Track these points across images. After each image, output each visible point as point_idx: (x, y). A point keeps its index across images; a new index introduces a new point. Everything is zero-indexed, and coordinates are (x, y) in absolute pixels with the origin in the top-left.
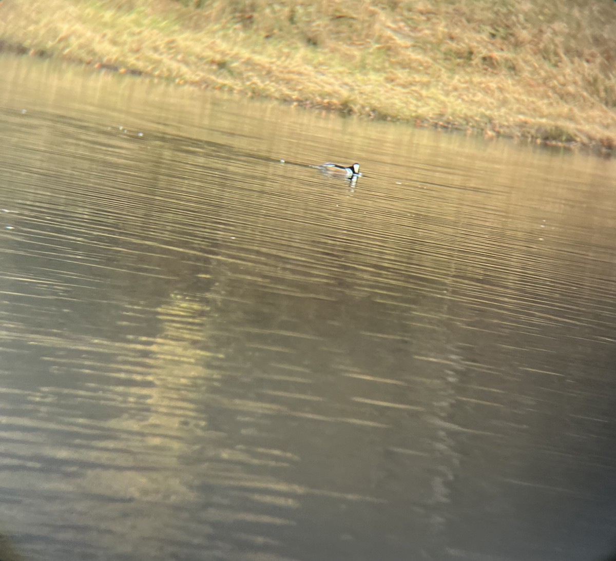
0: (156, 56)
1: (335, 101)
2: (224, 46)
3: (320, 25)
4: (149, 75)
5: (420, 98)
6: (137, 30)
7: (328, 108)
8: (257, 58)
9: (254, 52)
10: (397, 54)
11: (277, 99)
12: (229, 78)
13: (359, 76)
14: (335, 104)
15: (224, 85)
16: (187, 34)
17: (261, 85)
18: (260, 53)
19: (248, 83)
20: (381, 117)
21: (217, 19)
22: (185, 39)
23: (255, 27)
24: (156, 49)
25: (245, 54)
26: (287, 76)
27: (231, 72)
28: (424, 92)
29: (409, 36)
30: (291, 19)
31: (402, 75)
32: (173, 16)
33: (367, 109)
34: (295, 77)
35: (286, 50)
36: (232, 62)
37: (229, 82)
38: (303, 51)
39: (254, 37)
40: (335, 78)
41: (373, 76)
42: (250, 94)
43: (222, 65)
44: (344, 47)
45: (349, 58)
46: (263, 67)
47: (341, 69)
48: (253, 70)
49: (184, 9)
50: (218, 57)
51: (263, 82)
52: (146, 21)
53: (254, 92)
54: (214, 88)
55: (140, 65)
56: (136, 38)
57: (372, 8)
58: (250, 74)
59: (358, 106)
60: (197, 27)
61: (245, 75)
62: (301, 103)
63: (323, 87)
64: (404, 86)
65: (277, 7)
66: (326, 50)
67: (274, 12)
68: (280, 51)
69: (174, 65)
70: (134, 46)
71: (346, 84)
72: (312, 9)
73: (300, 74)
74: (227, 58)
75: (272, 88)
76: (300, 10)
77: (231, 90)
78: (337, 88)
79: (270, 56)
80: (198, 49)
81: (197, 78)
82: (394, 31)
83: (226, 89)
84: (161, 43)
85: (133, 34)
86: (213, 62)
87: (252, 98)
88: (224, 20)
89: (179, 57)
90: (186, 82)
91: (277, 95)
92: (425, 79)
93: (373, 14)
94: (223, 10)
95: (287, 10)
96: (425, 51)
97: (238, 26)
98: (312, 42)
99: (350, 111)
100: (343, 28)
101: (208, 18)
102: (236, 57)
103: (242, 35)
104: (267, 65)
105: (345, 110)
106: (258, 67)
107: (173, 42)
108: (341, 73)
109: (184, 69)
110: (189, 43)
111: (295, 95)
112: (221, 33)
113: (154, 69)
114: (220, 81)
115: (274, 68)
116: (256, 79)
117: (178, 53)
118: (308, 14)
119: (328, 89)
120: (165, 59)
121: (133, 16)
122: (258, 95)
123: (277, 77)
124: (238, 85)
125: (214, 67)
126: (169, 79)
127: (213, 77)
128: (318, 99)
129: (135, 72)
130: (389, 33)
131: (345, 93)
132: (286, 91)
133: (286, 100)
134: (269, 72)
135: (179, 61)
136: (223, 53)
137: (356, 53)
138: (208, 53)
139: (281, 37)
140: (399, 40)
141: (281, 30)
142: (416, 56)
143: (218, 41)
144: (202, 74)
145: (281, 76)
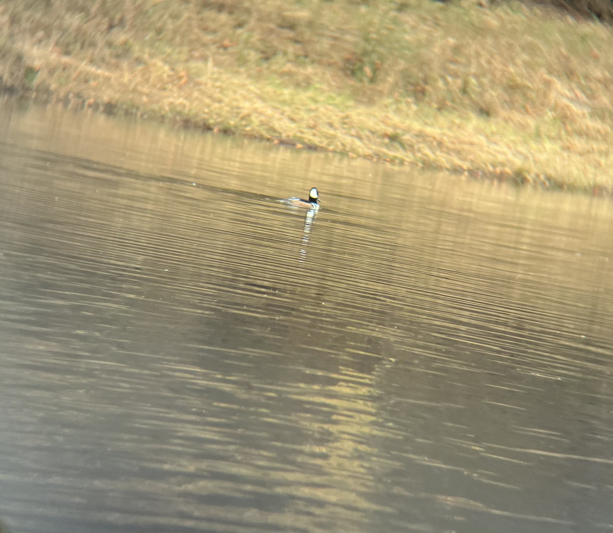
0: (332, 132)
1: (508, 170)
2: (396, 119)
3: (493, 95)
4: (324, 150)
5: (598, 165)
6: (313, 106)
7: (501, 178)
8: (429, 130)
9: (426, 124)
10: (573, 121)
11: (447, 169)
12: (401, 149)
13: (534, 145)
14: (508, 174)
15: (396, 157)
16: (362, 109)
17: (432, 156)
18: (432, 125)
19: (419, 155)
20: (557, 185)
21: (390, 94)
22: (359, 114)
23: (427, 99)
24: (331, 125)
25: (417, 126)
26: (458, 146)
27: (402, 145)
28: (603, 161)
29: (587, 105)
30: (464, 91)
31: (579, 143)
32: (348, 92)
33: (542, 177)
34: (466, 147)
35: (457, 121)
36: (403, 135)
37: (400, 154)
38: (475, 121)
39: (426, 109)
40: (509, 148)
41: (548, 145)
42: (420, 165)
43: (394, 138)
44: (517, 117)
45: (523, 127)
46: (434, 138)
47: (513, 138)
48: (425, 141)
49: (358, 85)
50: (390, 131)
51: (434, 153)
52: (321, 98)
53: (424, 162)
54: (386, 161)
55: (316, 141)
56: (313, 114)
57: (547, 77)
58: (421, 145)
59: (533, 175)
60: (371, 102)
61: (416, 147)
62: (473, 173)
63: (495, 156)
64: (581, 154)
65: (450, 79)
66: (500, 120)
67: (446, 83)
68: (452, 122)
69: (348, 140)
70: (311, 122)
71: (520, 153)
72: (485, 81)
73: (472, 144)
74: (399, 131)
75: (442, 158)
76: (473, 81)
77: (402, 162)
78: (510, 157)
79: (441, 128)
80: (371, 123)
81: (368, 152)
82: (572, 100)
83: (397, 161)
84: (336, 121)
85: (311, 110)
86: (386, 135)
87: (423, 169)
88: (396, 94)
89: (353, 132)
90: (359, 156)
91: (448, 166)
92: (603, 147)
93: (548, 84)
94: (396, 85)
95: (459, 82)
96: (603, 118)
97: (410, 100)
98: (485, 112)
99: (524, 180)
100: (518, 98)
101: (381, 94)
102: (408, 130)
103: (414, 107)
104: (438, 137)
105: (519, 179)
106: (428, 139)
107: (347, 117)
108: (514, 142)
109: (358, 143)
110: (362, 118)
111: (466, 165)
112: (394, 107)
113: (329, 144)
114: (392, 154)
115: (445, 138)
116: (427, 151)
117: (352, 127)
118: (481, 85)
119: (501, 158)
120: (339, 134)
121: (310, 93)
122: (429, 166)
123: (447, 148)
124: (408, 157)
125: (386, 140)
126: (343, 153)
127: (385, 150)
128: (491, 168)
129: (312, 148)
130: (565, 101)
131: (518, 162)
132: (457, 161)
133: (456, 170)
134: (440, 144)
135: (352, 136)
136: (395, 127)
137: (531, 122)
138: (382, 128)
139: (454, 109)
140: (575, 109)
141: (453, 101)
142: (593, 124)
143: (391, 115)
144: (374, 147)
145: (451, 146)
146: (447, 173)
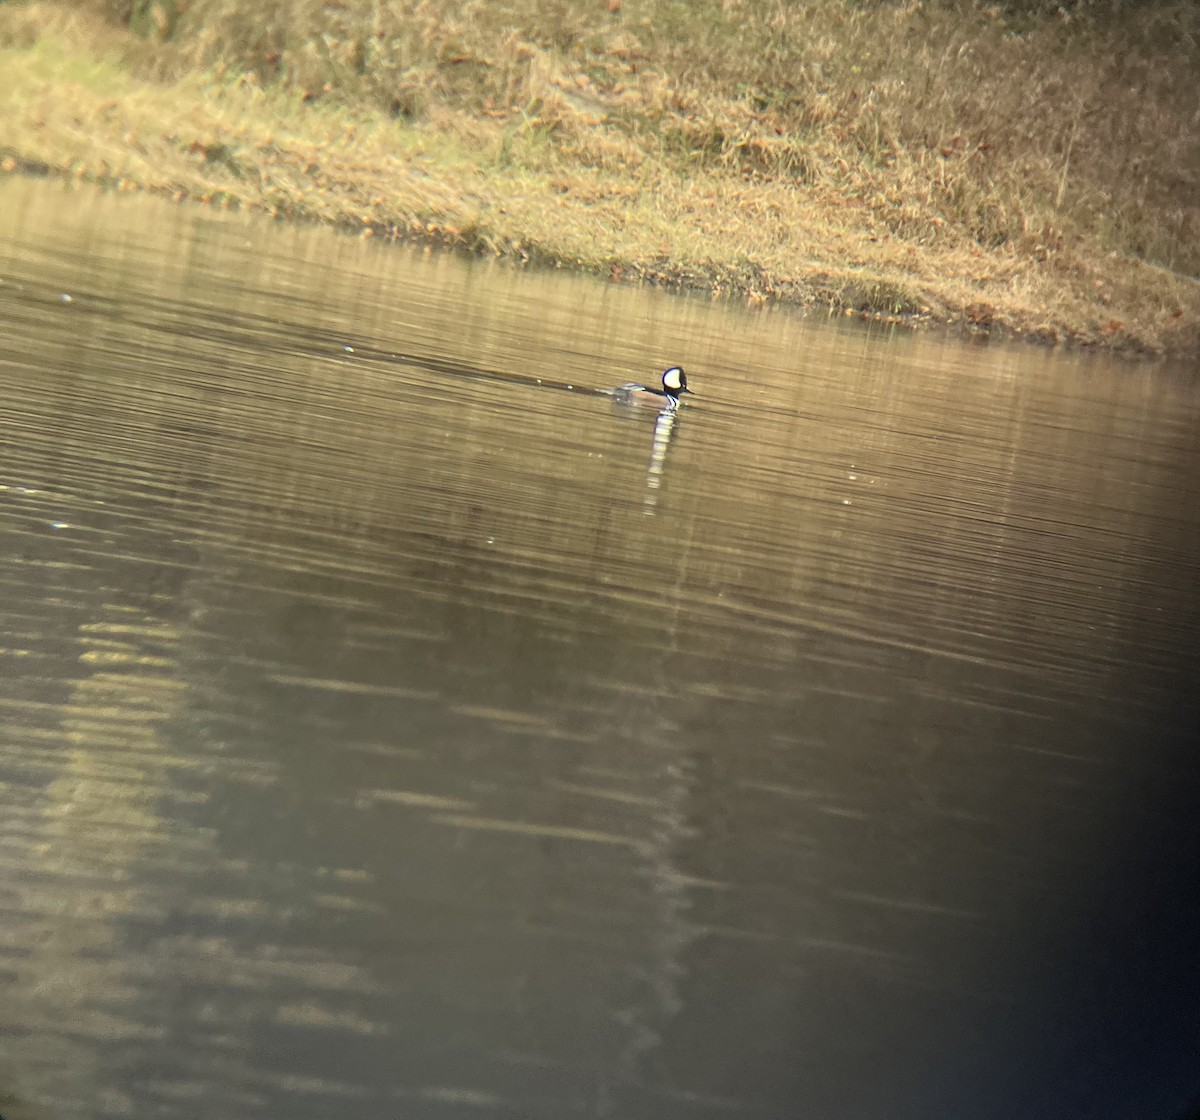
0: (79, 135)
1: (449, 226)
2: (220, 116)
3: (417, 76)
4: (64, 173)
5: (619, 224)
6: (41, 83)
7: (437, 241)
8: (287, 140)
9: (283, 127)
10: (575, 136)
11: (330, 221)
12: (231, 178)
13: (498, 180)
14: (451, 234)
15: (221, 194)
16: (144, 91)
17: (296, 194)
18: (296, 131)
19: (270, 189)
20: (542, 260)
21: (207, 62)
22: (138, 100)
23: (284, 78)
24: (78, 122)
25: (264, 131)
26: (351, 177)
27: (234, 168)
28: (628, 214)
29: (598, 103)
30: (359, 63)
31: (584, 179)
32: (115, 56)
33: (516, 244)
34: (367, 178)
35: (348, 125)
36: (236, 147)
37: (229, 186)
38: (382, 127)
39: (282, 99)
40: (451, 183)
41: (525, 180)
42: (273, 210)
43: (215, 154)
44: (466, 121)
45: (478, 143)
46: (303, 159)
47: (462, 164)
48: (280, 162)
49: (137, 42)
50: (207, 139)
51: (299, 187)
52: (58, 68)
53: (280, 206)
54: (199, 199)
55: (45, 154)
56: (39, 99)
57: (521, 45)
58: (275, 170)
59: (497, 238)
60: (165, 77)
61: (263, 174)
62: (379, 230)
63: (425, 199)
64: (588, 201)
65: (329, 41)
66: (431, 126)
67: (321, 47)
68: (336, 126)
69: (116, 153)
70: (35, 116)
71: (473, 195)
72: (401, 45)
73: (377, 172)
74: (226, 141)
75: (318, 199)
76: (376, 46)
77: (233, 204)
78: (453, 201)
79: (315, 137)
80: (166, 122)
81: (165, 180)
82: (569, 91)
83: (224, 201)
84: (90, 113)
85: (32, 92)
86: (196, 147)
87: (278, 218)
88: (220, 65)
89: (127, 137)
90: (140, 187)
91: (330, 214)
92: (630, 187)
93: (524, 58)
94: (219, 45)
95: (350, 45)
96: (629, 133)
97: (250, 76)
98: (403, 109)
99: (481, 249)
100: (466, 82)
101: (186, 61)
102: (244, 138)
103: (257, 92)
104: (309, 155)
105: (470, 246)
106: (288, 158)
107: (114, 106)
108: (460, 172)
109: (137, 161)
110: (146, 110)
111: (367, 215)
112: (215, 90)
113: (74, 161)
114: (211, 185)
115: (324, 160)
116: (286, 182)
117: (123, 129)
118: (393, 55)
119: (434, 202)
120: (97, 141)
121: (34, 56)
122: (289, 213)
123: (329, 179)
124: (247, 193)
125: (200, 157)
126: (105, 181)
127: (197, 177)
128: (416, 223)
129: (35, 168)
130: (557, 95)
131: (469, 213)
132: (349, 206)
133: (347, 225)
134: (313, 169)
135: (124, 145)
136: (217, 130)
137: (493, 132)
138: (189, 132)
139: (341, 99)
140: (576, 110)
141: (337, 84)
142: (612, 142)
143: (208, 106)
144: (173, 171)
145: (338, 176)
146: (328, 229)
